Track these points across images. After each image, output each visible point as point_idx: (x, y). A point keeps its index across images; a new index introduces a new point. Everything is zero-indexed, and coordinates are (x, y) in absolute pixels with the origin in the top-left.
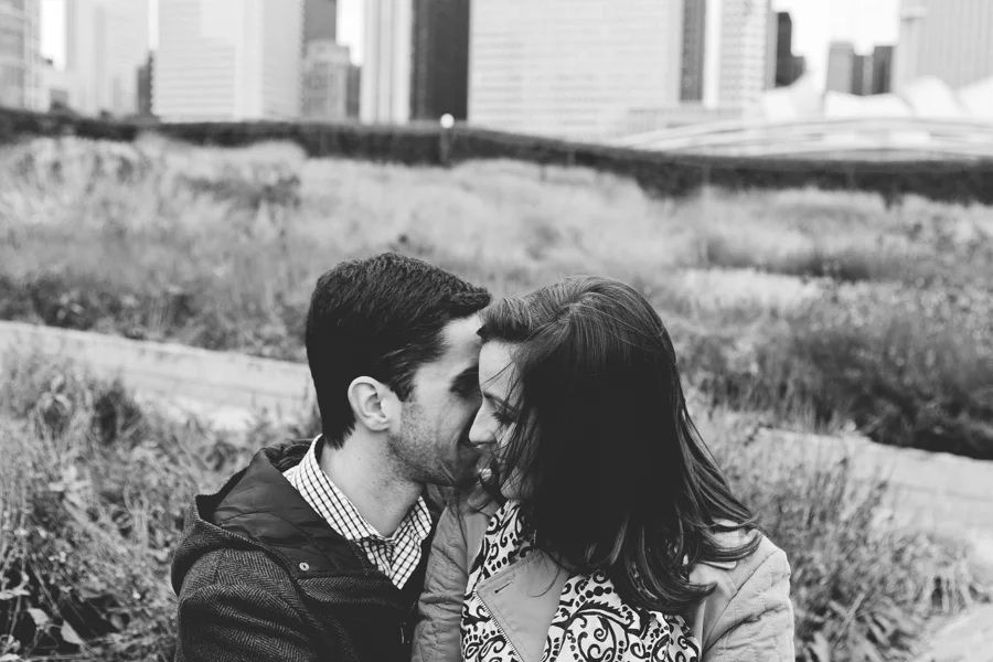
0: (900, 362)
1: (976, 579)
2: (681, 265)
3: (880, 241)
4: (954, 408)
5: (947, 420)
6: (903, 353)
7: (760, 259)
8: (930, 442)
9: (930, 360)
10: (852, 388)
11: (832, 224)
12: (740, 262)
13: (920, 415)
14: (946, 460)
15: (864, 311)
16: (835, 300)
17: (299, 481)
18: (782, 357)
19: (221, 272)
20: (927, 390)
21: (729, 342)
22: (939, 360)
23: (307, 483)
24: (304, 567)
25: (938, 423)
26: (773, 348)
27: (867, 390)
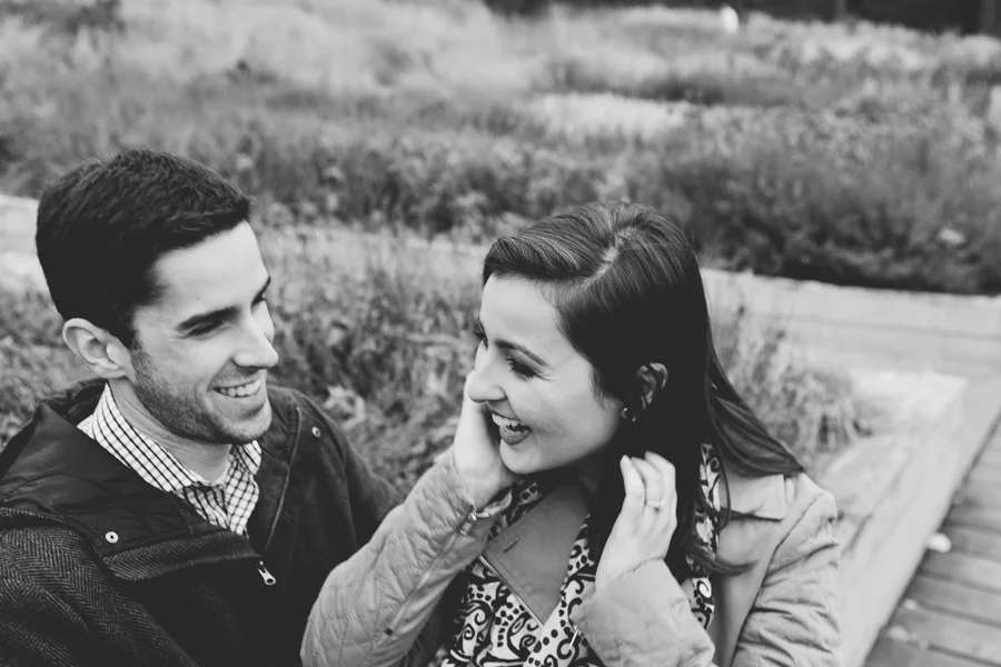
0: (769, 193)
1: (859, 414)
2: (536, 90)
3: (731, 62)
4: (819, 238)
5: (813, 247)
6: (771, 183)
7: (615, 82)
8: (798, 271)
9: (797, 190)
10: (722, 219)
11: (682, 44)
12: (597, 87)
13: (789, 246)
14: (813, 288)
15: (729, 140)
16: (700, 128)
17: (97, 431)
18: (654, 187)
19: (45, 111)
20: (795, 220)
21: (596, 175)
22: (806, 189)
23: (107, 432)
24: (112, 537)
25: (806, 252)
26: (642, 180)
27: (736, 221)
